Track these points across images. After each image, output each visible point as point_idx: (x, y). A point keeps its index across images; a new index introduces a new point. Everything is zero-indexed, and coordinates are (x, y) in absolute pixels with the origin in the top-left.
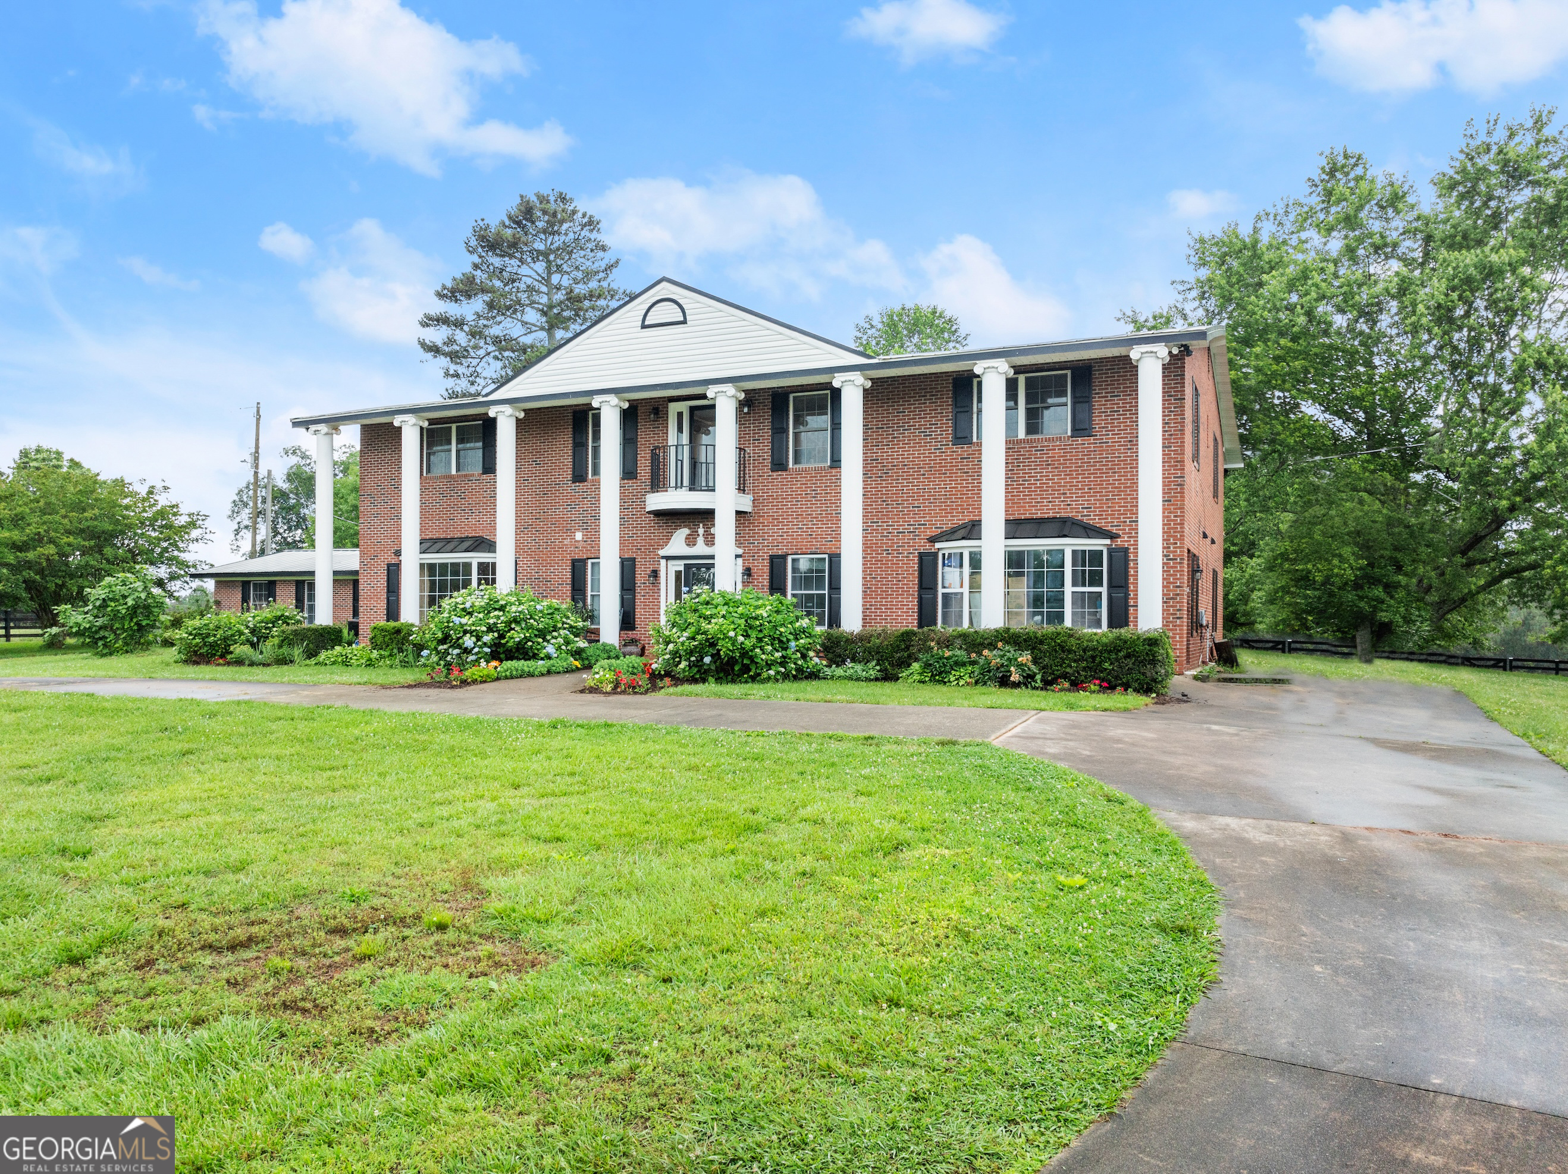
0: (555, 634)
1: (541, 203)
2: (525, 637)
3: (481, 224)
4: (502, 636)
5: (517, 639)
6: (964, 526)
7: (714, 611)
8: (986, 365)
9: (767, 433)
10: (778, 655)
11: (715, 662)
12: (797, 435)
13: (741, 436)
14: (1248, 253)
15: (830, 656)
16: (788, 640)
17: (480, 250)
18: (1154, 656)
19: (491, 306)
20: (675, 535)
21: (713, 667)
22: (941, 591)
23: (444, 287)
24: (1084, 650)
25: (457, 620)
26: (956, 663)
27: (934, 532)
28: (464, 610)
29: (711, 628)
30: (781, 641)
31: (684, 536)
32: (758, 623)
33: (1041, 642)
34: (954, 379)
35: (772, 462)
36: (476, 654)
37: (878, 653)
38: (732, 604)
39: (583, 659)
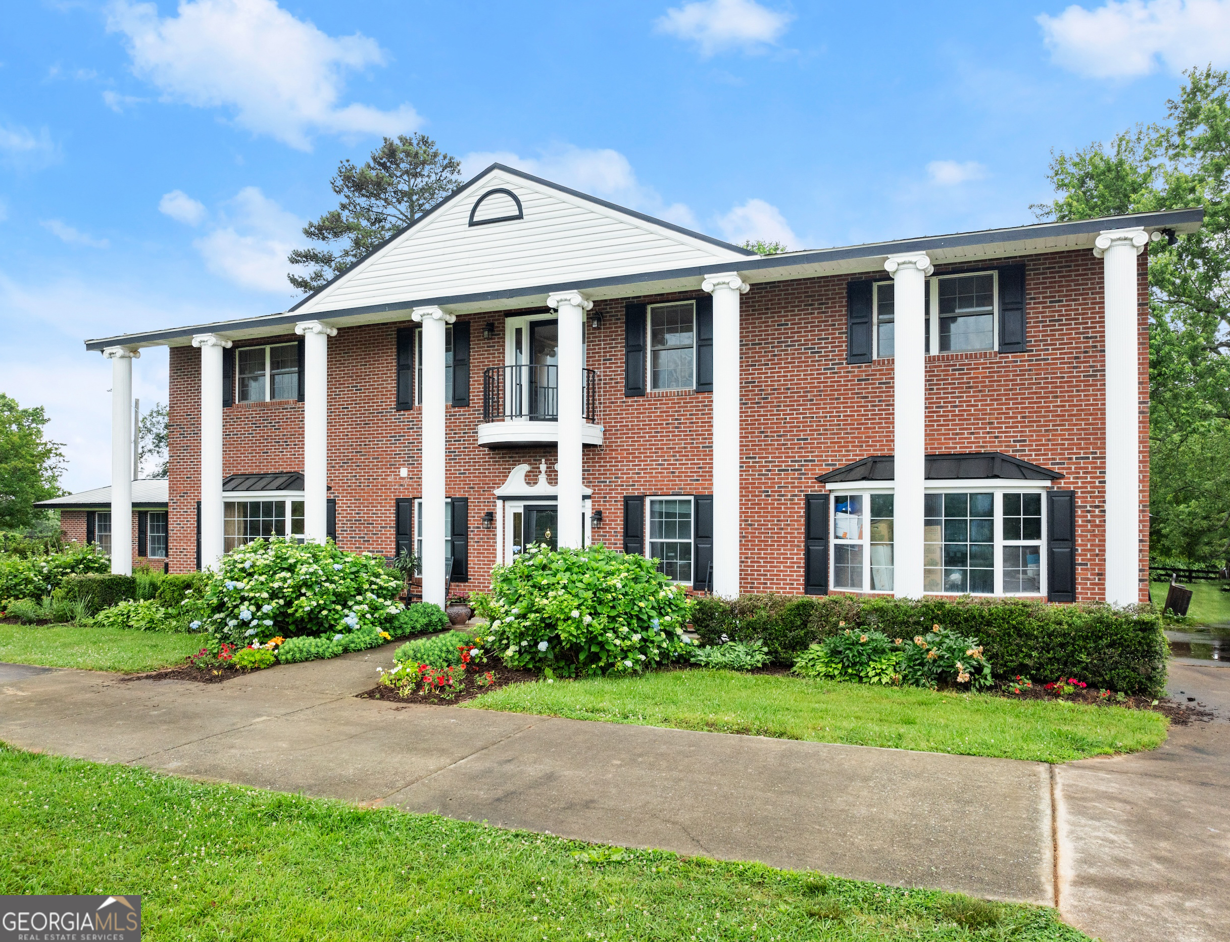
0: (359, 598)
1: (404, 145)
2: (319, 605)
3: (346, 164)
4: (289, 604)
5: (307, 609)
6: (863, 463)
7: (553, 580)
8: (901, 260)
9: (620, 352)
10: (636, 638)
11: (553, 648)
12: (655, 354)
13: (590, 356)
14: (1112, 175)
15: (703, 630)
16: (650, 617)
17: (346, 189)
18: (1148, 645)
19: (357, 243)
20: (513, 471)
21: (551, 656)
22: (833, 542)
23: (311, 225)
24: (1050, 635)
25: (230, 584)
26: (875, 650)
27: (824, 470)
28: (243, 570)
29: (548, 604)
30: (639, 619)
31: (524, 473)
32: (609, 597)
33: (989, 624)
34: (848, 284)
35: (627, 386)
36: (255, 627)
37: (765, 629)
38: (576, 570)
39: (395, 629)
